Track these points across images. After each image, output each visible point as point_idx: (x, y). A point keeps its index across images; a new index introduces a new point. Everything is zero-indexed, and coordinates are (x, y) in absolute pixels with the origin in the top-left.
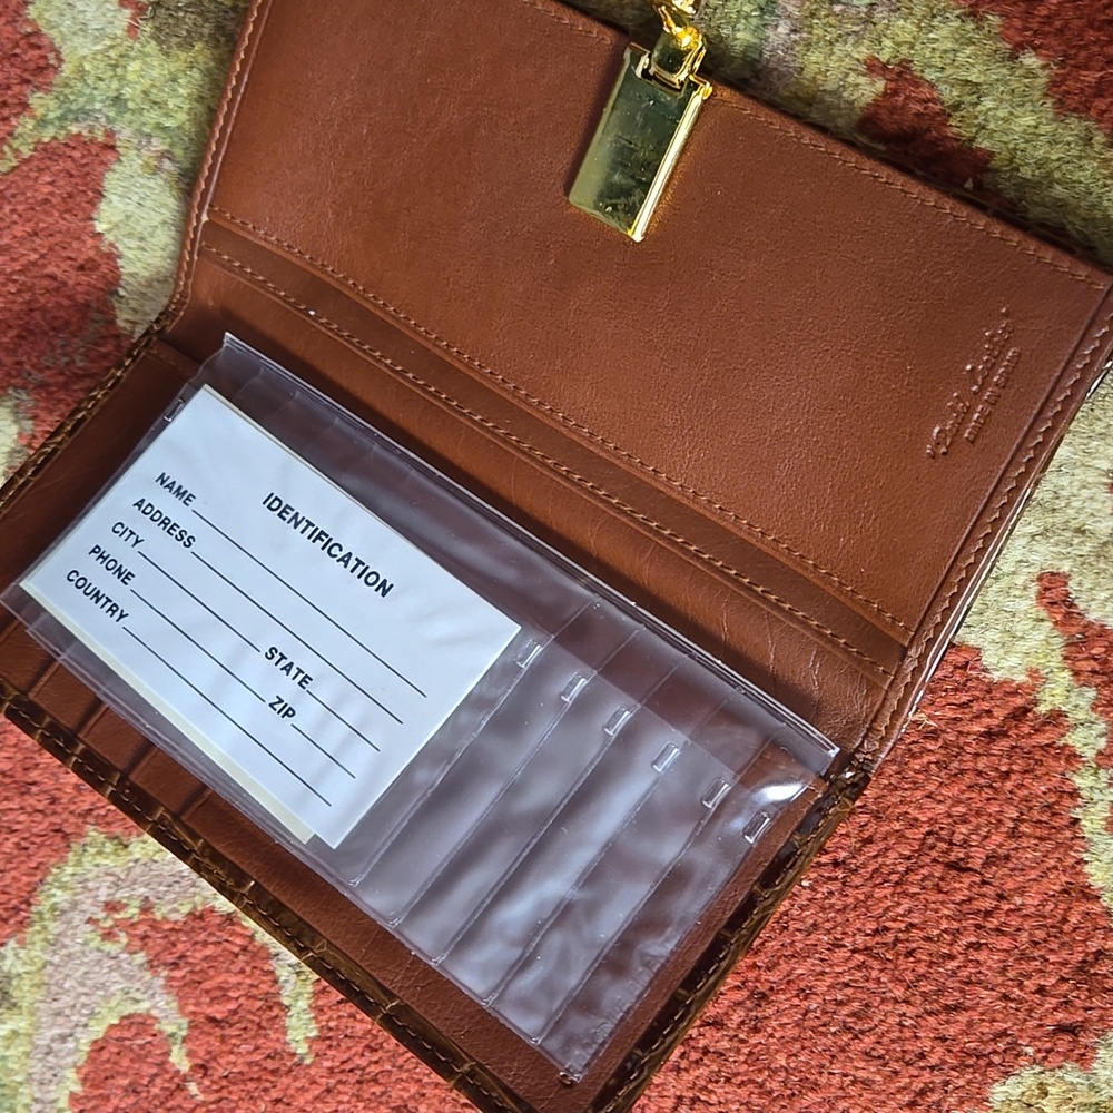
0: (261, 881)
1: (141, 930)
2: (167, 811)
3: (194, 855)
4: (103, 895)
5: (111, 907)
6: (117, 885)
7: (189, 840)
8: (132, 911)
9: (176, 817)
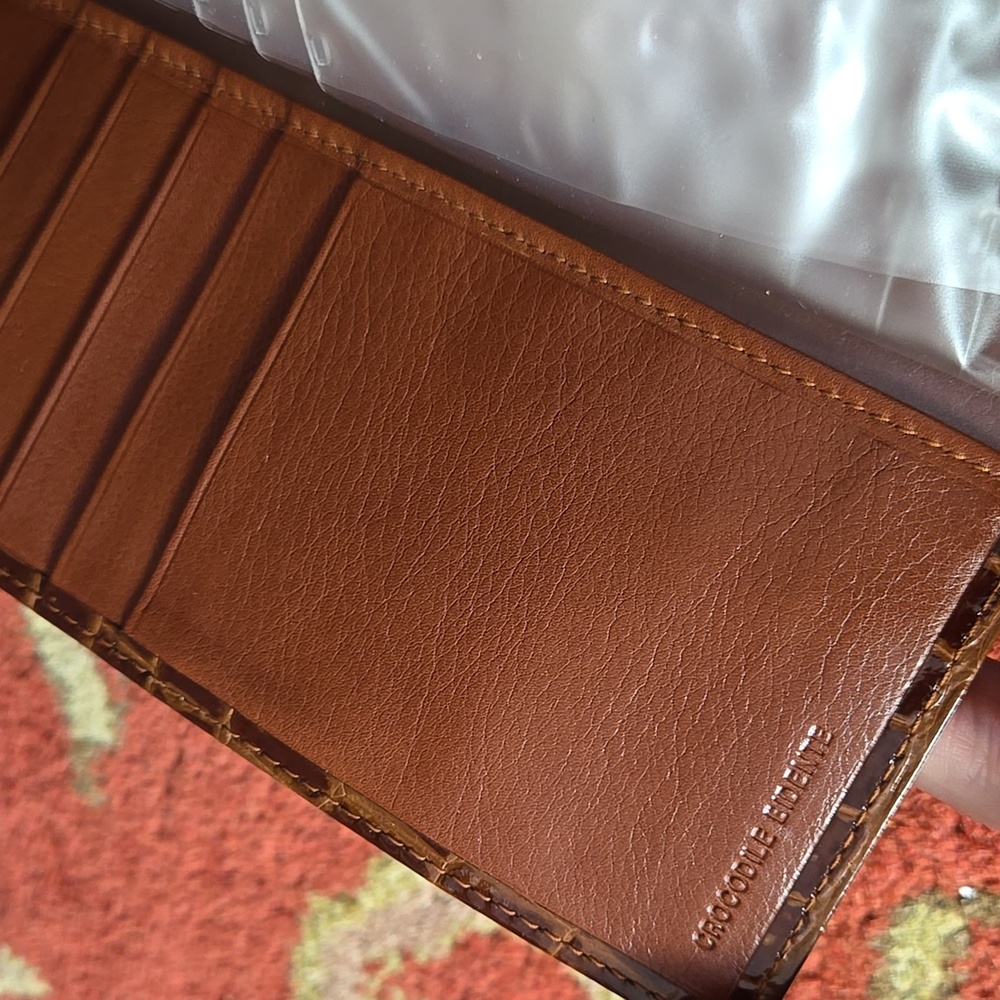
0: (241, 709)
1: (412, 979)
2: (107, 621)
3: (151, 680)
4: (356, 957)
5: (372, 967)
6: (365, 943)
7: (140, 659)
8: (394, 964)
9: (119, 627)
